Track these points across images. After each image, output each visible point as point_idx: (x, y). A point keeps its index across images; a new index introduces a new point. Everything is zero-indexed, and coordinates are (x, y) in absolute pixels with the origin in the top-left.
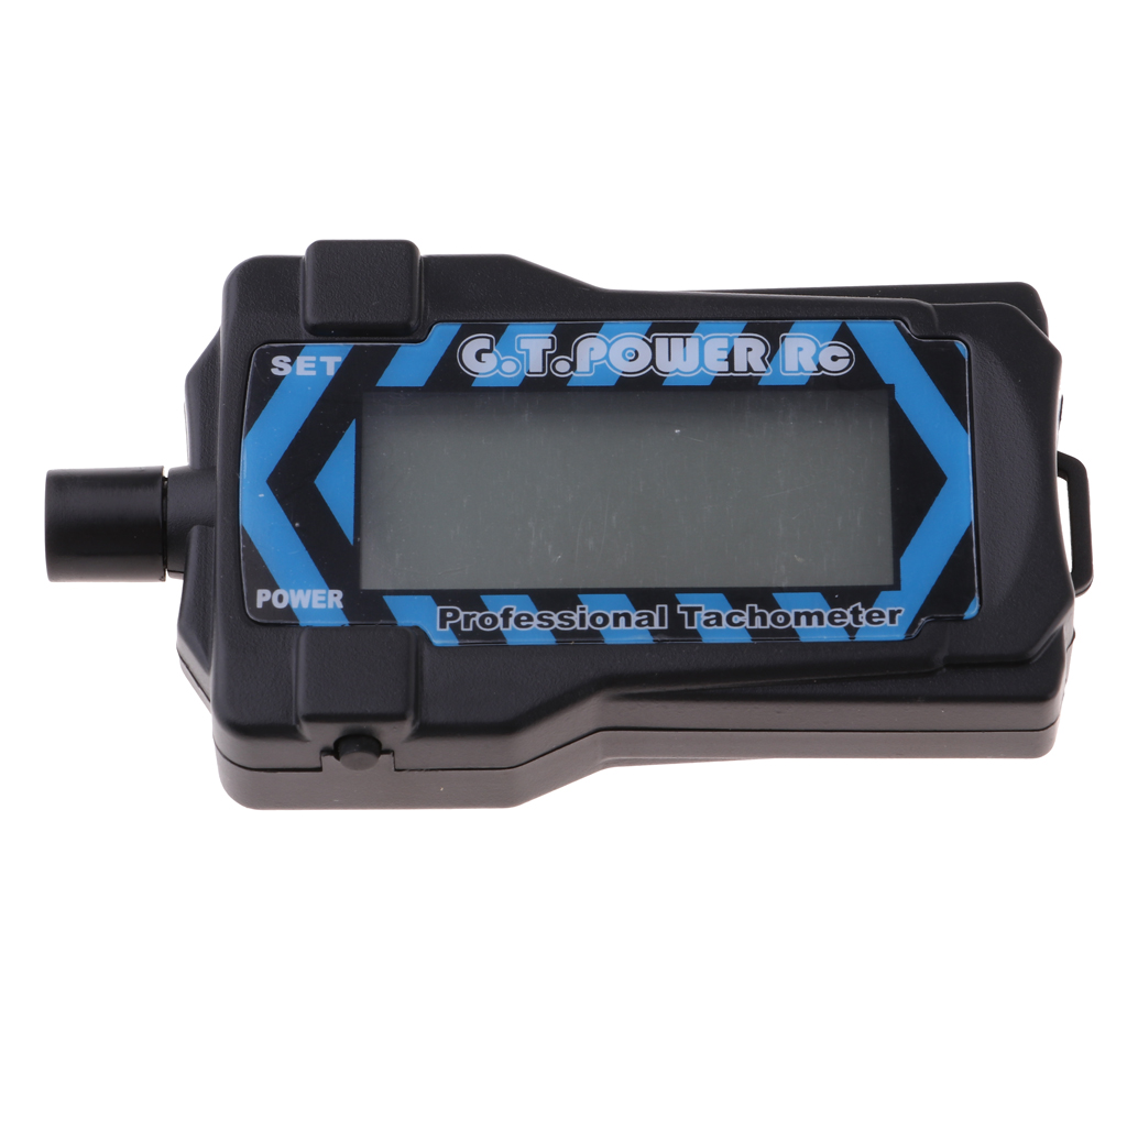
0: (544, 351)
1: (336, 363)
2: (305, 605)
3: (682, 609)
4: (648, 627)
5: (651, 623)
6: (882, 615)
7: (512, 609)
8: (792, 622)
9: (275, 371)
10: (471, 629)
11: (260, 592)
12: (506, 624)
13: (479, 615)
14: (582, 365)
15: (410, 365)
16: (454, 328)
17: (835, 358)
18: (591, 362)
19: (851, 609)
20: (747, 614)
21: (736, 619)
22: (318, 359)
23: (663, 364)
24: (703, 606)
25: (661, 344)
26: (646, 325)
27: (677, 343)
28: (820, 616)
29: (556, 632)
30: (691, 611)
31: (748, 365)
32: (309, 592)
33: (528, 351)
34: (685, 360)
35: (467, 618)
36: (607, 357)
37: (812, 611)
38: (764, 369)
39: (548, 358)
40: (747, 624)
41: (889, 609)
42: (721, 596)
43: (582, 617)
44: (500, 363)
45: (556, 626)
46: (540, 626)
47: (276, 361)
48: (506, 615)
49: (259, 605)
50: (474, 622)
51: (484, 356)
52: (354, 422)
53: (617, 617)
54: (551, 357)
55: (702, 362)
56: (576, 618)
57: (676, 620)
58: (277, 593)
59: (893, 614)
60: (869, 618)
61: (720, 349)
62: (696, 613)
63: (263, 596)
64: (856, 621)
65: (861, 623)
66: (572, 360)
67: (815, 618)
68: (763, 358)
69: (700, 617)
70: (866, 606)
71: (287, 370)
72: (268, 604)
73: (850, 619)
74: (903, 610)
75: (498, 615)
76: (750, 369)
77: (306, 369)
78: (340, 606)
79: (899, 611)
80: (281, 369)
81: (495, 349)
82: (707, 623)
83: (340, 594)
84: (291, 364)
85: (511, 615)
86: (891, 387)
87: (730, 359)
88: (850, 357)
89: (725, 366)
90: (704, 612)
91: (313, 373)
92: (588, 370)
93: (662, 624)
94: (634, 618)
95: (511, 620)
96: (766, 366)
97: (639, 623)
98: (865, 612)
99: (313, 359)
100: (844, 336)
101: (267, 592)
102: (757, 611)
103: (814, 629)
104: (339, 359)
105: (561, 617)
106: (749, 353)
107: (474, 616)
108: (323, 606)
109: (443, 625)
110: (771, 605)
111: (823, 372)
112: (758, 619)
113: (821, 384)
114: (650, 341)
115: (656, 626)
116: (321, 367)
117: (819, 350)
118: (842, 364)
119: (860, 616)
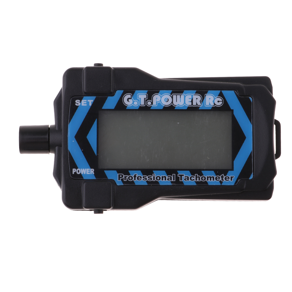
0: (145, 98)
1: (92, 102)
2: (85, 173)
3: (179, 175)
4: (170, 181)
5: (171, 179)
6: (229, 178)
7: (136, 175)
8: (206, 179)
9: (76, 104)
10: (126, 180)
11: (73, 169)
12: (135, 179)
13: (128, 176)
14: (154, 103)
15: (111, 103)
16: (122, 91)
17: (218, 102)
18: (157, 102)
19: (221, 176)
20: (195, 177)
21: (192, 178)
22: (87, 101)
23: (175, 103)
24: (184, 174)
25: (174, 97)
26: (171, 91)
27: (178, 96)
28: (213, 177)
29: (147, 181)
30: (181, 176)
31: (197, 103)
32: (86, 169)
33: (140, 98)
34: (180, 102)
35: (125, 177)
36: (160, 101)
37: (211, 176)
38: (201, 105)
39: (146, 101)
40: (195, 180)
41: (230, 176)
42: (189, 172)
43: (154, 177)
44: (133, 102)
45: (147, 180)
46: (143, 180)
47: (76, 101)
48: (135, 176)
49: (73, 173)
50: (127, 178)
51: (129, 100)
52: (96, 119)
53: (163, 177)
54: (146, 100)
55: (185, 103)
56: (152, 178)
57: (177, 178)
58: (78, 169)
59: (232, 178)
60: (226, 179)
61: (189, 99)
62: (182, 176)
63: (74, 170)
64: (222, 180)
65: (223, 180)
66: (152, 101)
67: (212, 178)
68: (200, 101)
69: (183, 178)
70: (225, 175)
71: (79, 104)
72: (75, 173)
73: (221, 179)
74: (234, 176)
75: (133, 176)
76: (197, 104)
77: (84, 104)
78: (93, 173)
79: (233, 177)
80: (78, 104)
81: (132, 98)
82: (185, 179)
83: (93, 170)
84: (80, 102)
85: (136, 177)
86: (232, 110)
87: (192, 101)
88: (222, 101)
89: (190, 104)
90: (184, 176)
91: (86, 105)
92: (156, 104)
93: (174, 180)
94: (167, 178)
95: (136, 178)
96: (201, 104)
97: (168, 179)
98: (225, 177)
99: (86, 101)
100: (221, 95)
101: (75, 169)
102: (198, 176)
103: (212, 182)
104: (92, 101)
105: (149, 177)
106: (197, 99)
107: (127, 176)
108: (89, 173)
109: (119, 179)
110: (201, 174)
111: (215, 105)
112: (198, 178)
113: (215, 109)
114: (172, 96)
115: (172, 180)
116: (88, 103)
117: (214, 99)
118: (221, 103)
119: (223, 178)
